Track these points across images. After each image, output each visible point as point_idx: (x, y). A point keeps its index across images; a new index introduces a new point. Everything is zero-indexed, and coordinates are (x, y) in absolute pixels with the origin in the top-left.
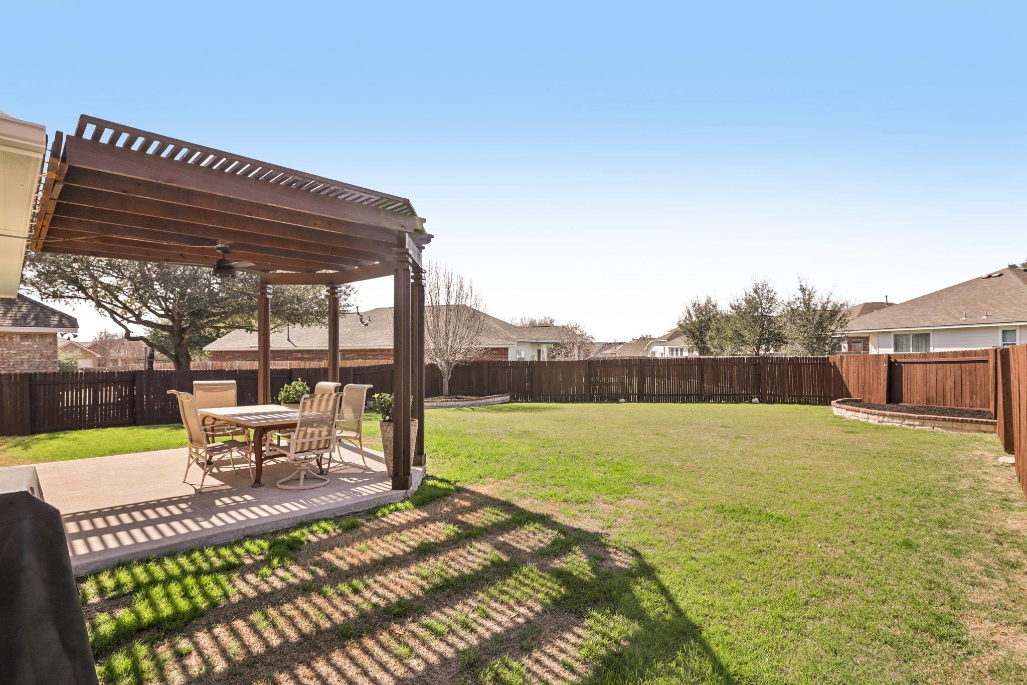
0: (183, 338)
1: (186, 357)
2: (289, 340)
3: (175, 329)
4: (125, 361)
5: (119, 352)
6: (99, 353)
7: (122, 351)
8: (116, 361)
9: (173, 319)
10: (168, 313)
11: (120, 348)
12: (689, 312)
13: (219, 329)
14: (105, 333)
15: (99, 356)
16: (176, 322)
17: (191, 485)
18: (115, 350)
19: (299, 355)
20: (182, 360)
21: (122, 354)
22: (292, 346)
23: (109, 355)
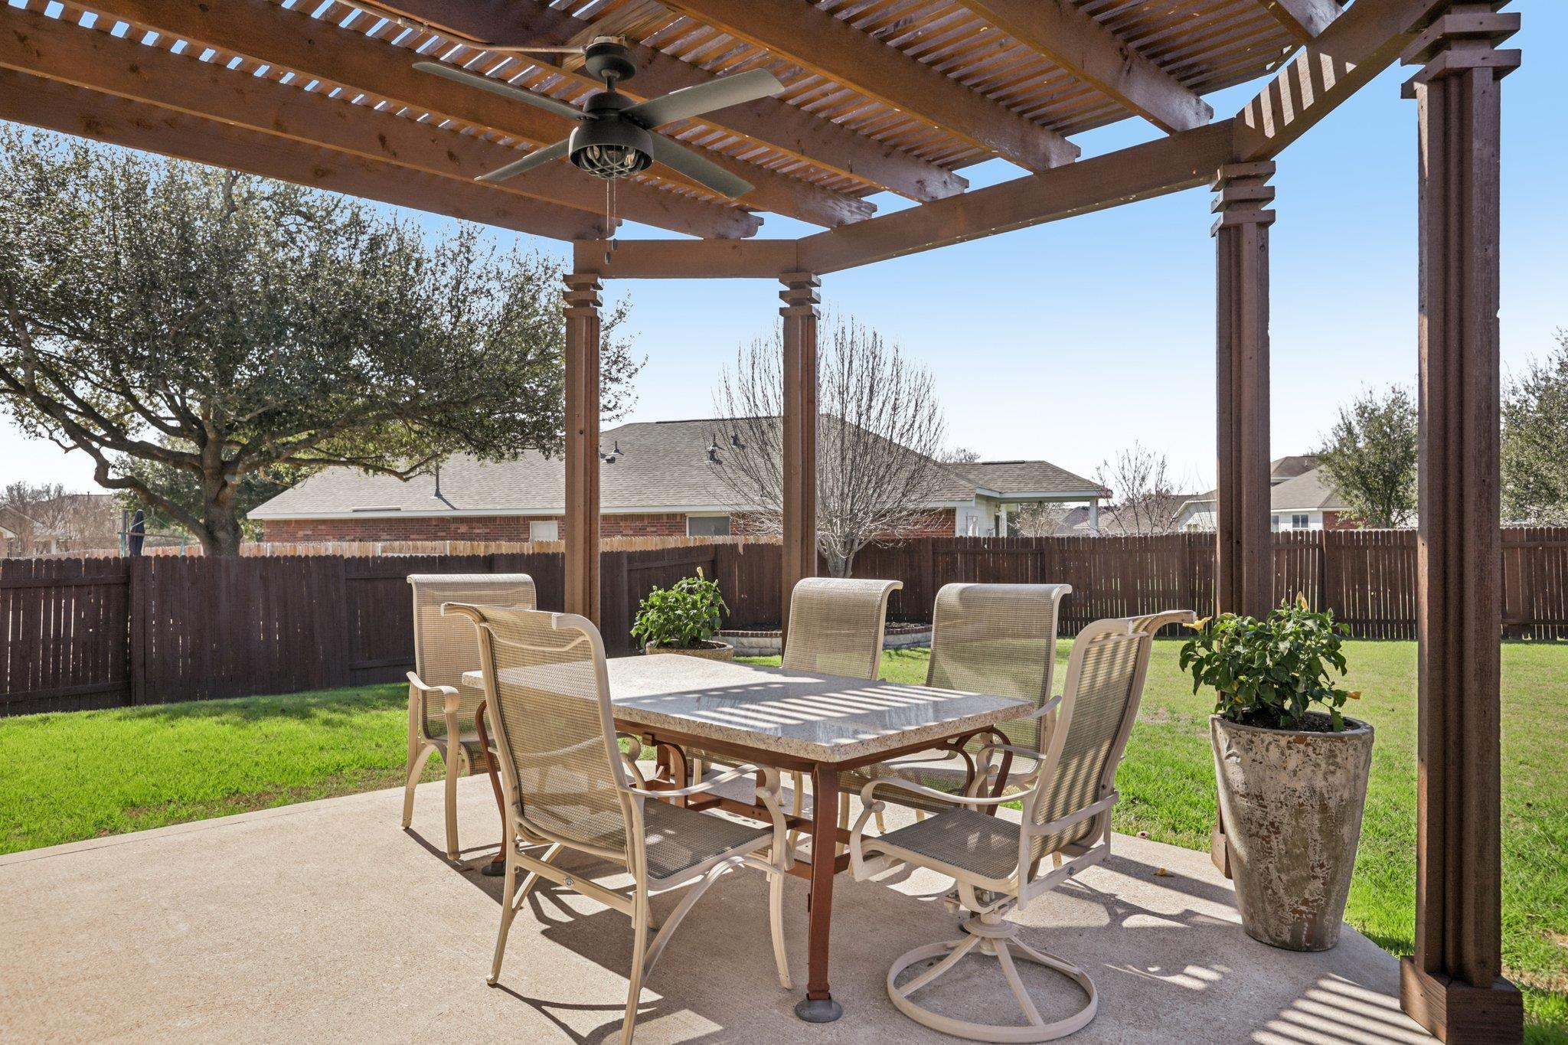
0: (225, 484)
1: (230, 528)
2: (438, 494)
3: (208, 462)
4: (64, 545)
5: (52, 526)
6: (11, 528)
7: (59, 524)
8: (46, 545)
9: (202, 442)
10: (189, 426)
11: (55, 518)
12: (1349, 430)
13: (300, 463)
14: (19, 489)
15: (9, 535)
16: (211, 448)
17: (537, 1004)
18: (43, 523)
19: (463, 529)
20: (221, 535)
21: (59, 531)
22: (448, 507)
23: (32, 533)
